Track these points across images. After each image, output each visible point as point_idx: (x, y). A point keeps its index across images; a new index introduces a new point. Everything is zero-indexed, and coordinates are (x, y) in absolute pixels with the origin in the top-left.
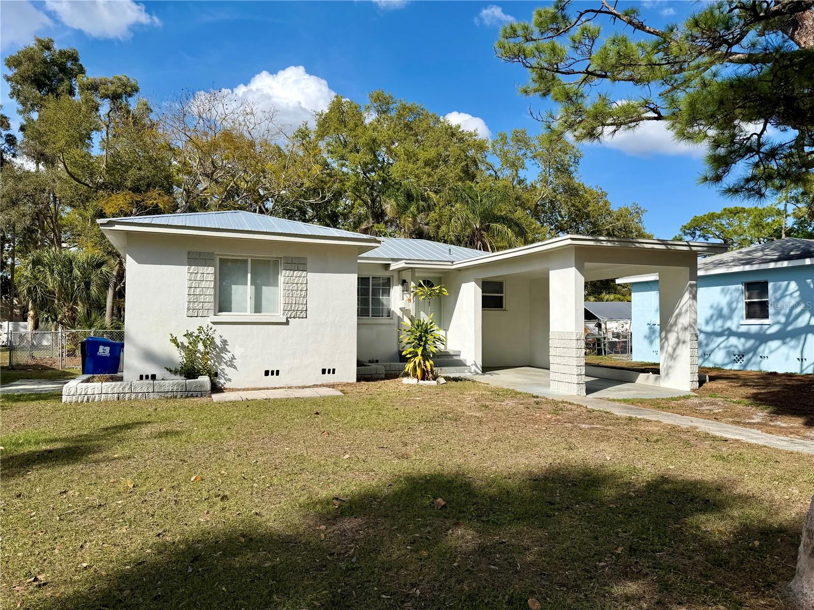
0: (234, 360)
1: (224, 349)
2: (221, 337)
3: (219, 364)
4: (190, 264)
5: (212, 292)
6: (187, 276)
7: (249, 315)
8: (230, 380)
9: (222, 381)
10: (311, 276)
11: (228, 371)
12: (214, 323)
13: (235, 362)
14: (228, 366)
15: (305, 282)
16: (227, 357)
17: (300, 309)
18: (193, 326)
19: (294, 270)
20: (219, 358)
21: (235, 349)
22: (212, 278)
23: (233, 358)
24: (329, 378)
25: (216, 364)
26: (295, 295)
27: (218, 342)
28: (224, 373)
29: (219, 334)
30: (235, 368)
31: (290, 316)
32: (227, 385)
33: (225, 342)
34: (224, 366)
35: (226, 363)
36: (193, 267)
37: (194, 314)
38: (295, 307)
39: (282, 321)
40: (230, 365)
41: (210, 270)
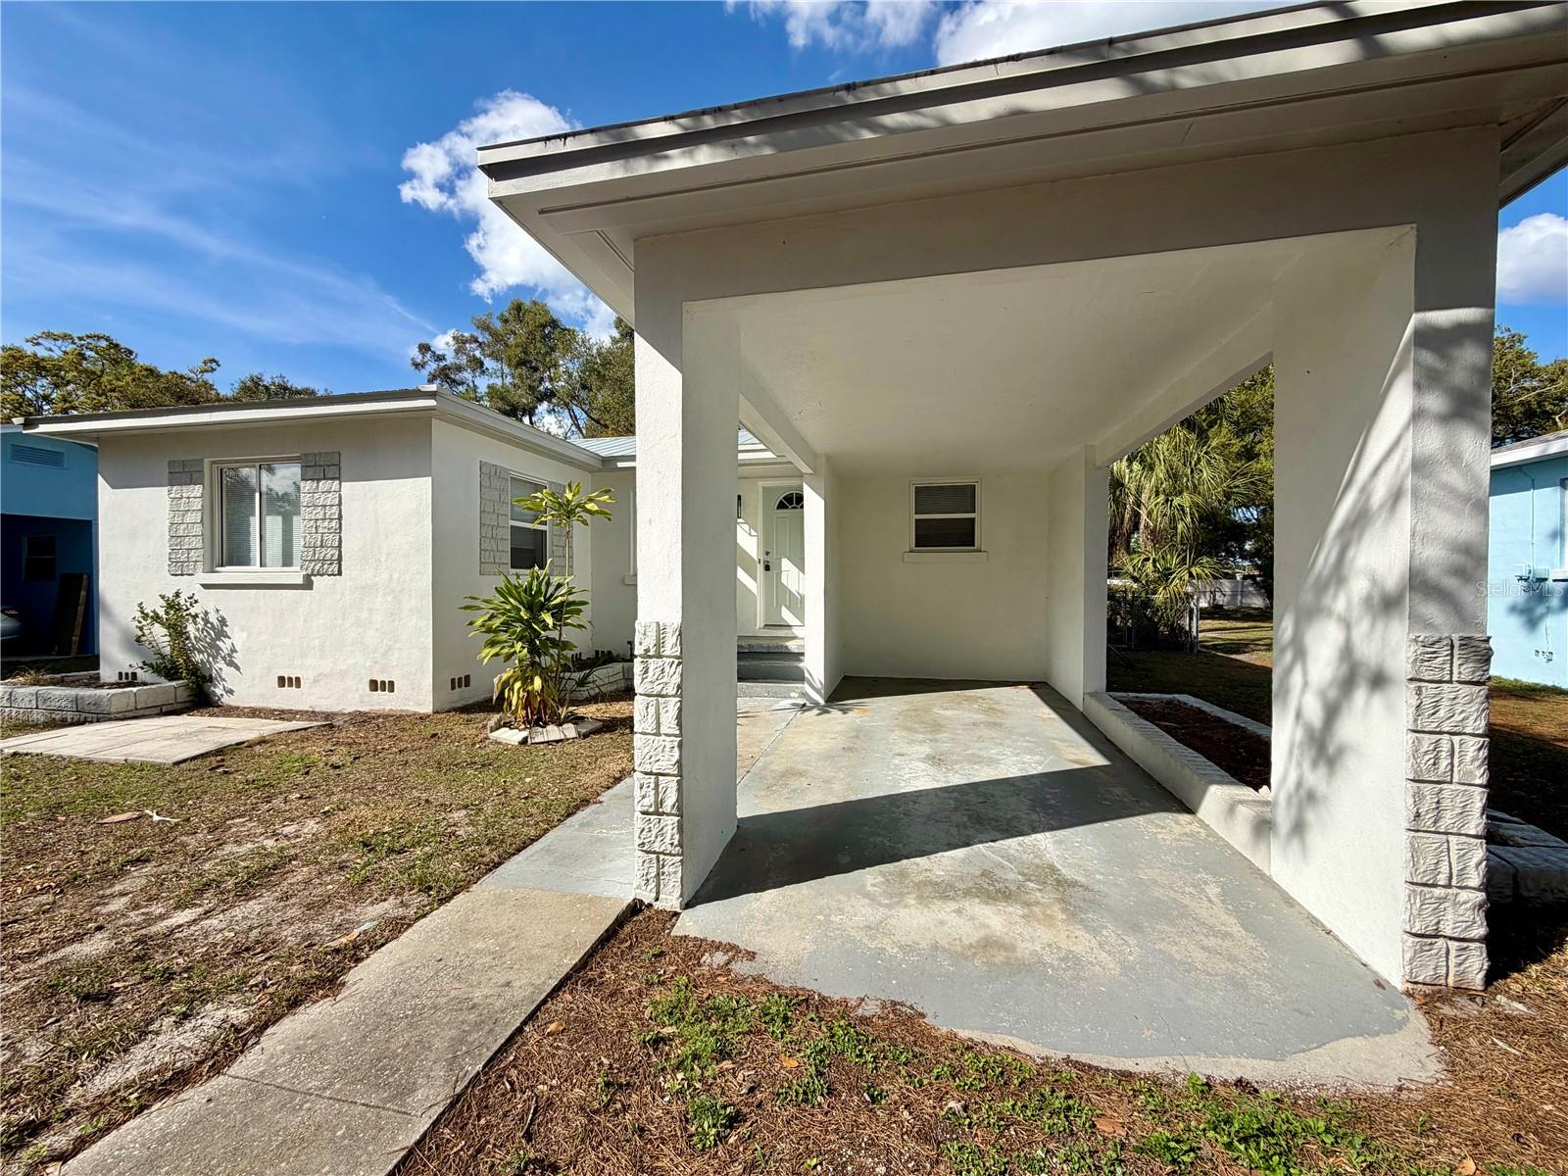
0: (234, 655)
1: (221, 634)
2: (218, 611)
3: (214, 658)
4: (172, 485)
5: (198, 530)
6: (167, 502)
7: (257, 567)
8: (231, 692)
9: (219, 691)
10: (348, 487)
11: (227, 672)
12: (206, 586)
13: (238, 658)
14: (228, 665)
15: (337, 502)
16: (225, 645)
17: (328, 557)
18: (171, 585)
19: (319, 480)
20: (214, 649)
21: (237, 634)
22: (197, 505)
23: (234, 650)
24: (382, 702)
25: (211, 659)
26: (320, 530)
27: (213, 618)
28: (220, 676)
29: (209, 603)
30: (237, 668)
31: (313, 570)
32: (227, 700)
33: (223, 622)
34: (221, 664)
35: (224, 658)
36: (175, 488)
37: (179, 568)
38: (321, 553)
39: (300, 581)
40: (231, 664)
41: (197, 490)
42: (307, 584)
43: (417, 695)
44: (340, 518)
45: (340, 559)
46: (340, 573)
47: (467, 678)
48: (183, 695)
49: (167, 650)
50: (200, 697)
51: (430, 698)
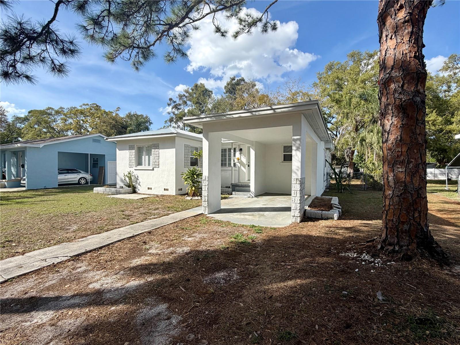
1: (137, 179)
5: (134, 159)
6: (128, 153)
7: (144, 166)
8: (139, 190)
9: (137, 190)
11: (139, 186)
12: (135, 170)
13: (141, 184)
15: (158, 153)
16: (138, 181)
18: (129, 170)
19: (155, 149)
20: (136, 182)
21: (140, 180)
22: (134, 154)
23: (140, 182)
24: (166, 193)
25: (136, 184)
26: (155, 159)
27: (136, 176)
28: (137, 187)
29: (136, 173)
31: (154, 167)
32: (139, 192)
33: (138, 176)
34: (138, 185)
36: (130, 151)
37: (131, 167)
38: (156, 163)
39: (152, 169)
40: (139, 185)
41: (134, 151)
42: (153, 170)
43: (172, 192)
44: (159, 156)
45: (159, 165)
46: (159, 167)
47: (182, 189)
48: (132, 191)
49: (128, 182)
50: (134, 192)
51: (175, 192)
